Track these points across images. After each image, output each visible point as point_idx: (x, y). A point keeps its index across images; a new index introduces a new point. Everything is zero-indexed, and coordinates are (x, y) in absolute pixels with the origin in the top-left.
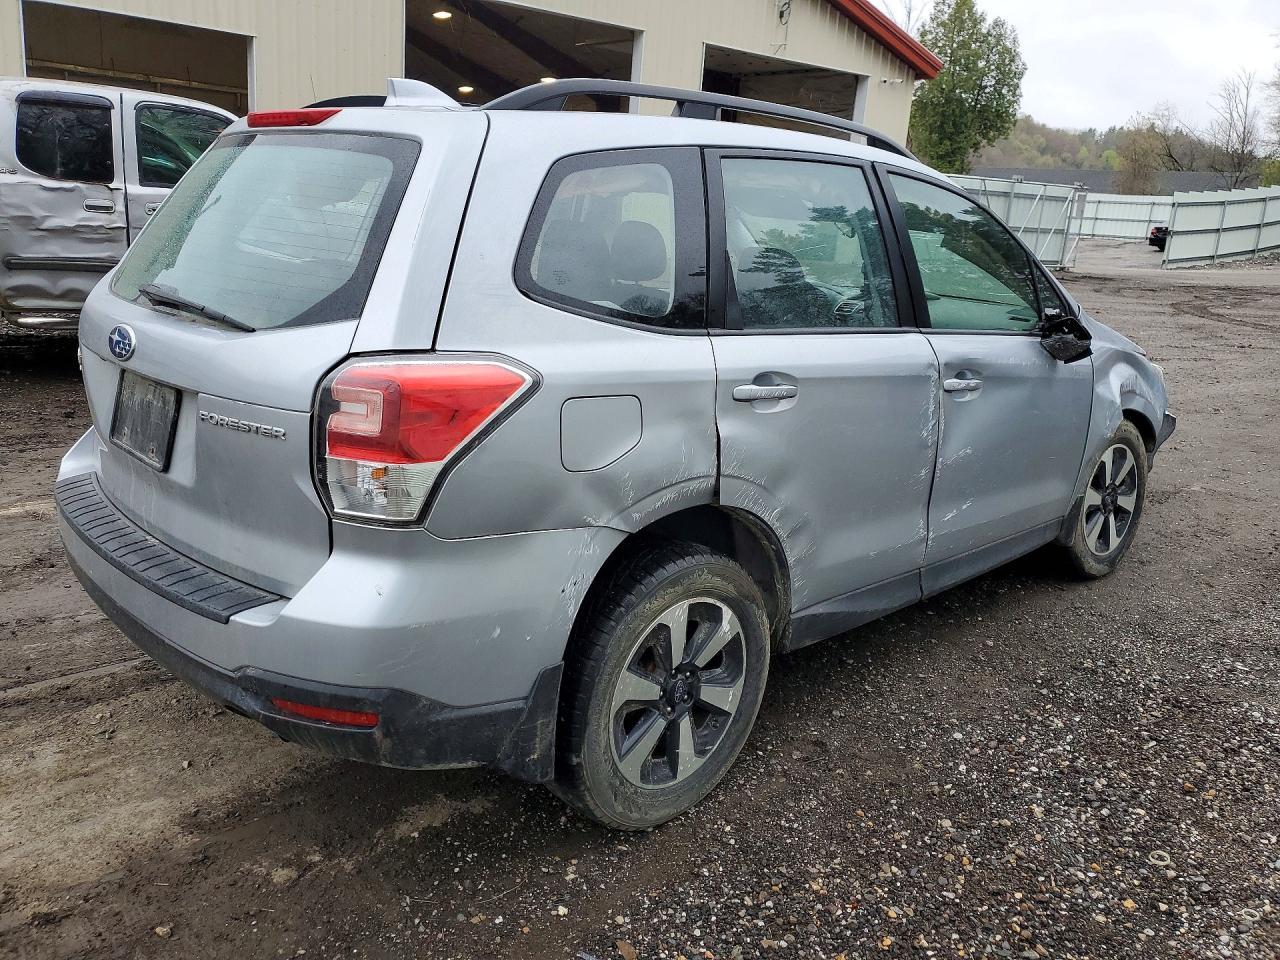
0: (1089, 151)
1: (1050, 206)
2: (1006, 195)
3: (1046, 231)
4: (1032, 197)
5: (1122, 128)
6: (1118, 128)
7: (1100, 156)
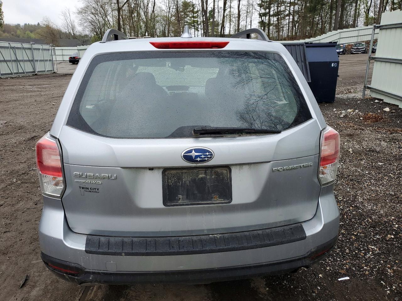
0: (20, 31)
1: (45, 52)
2: (30, 49)
3: (47, 60)
4: (39, 49)
5: (29, 24)
6: (27, 24)
7: (25, 33)
